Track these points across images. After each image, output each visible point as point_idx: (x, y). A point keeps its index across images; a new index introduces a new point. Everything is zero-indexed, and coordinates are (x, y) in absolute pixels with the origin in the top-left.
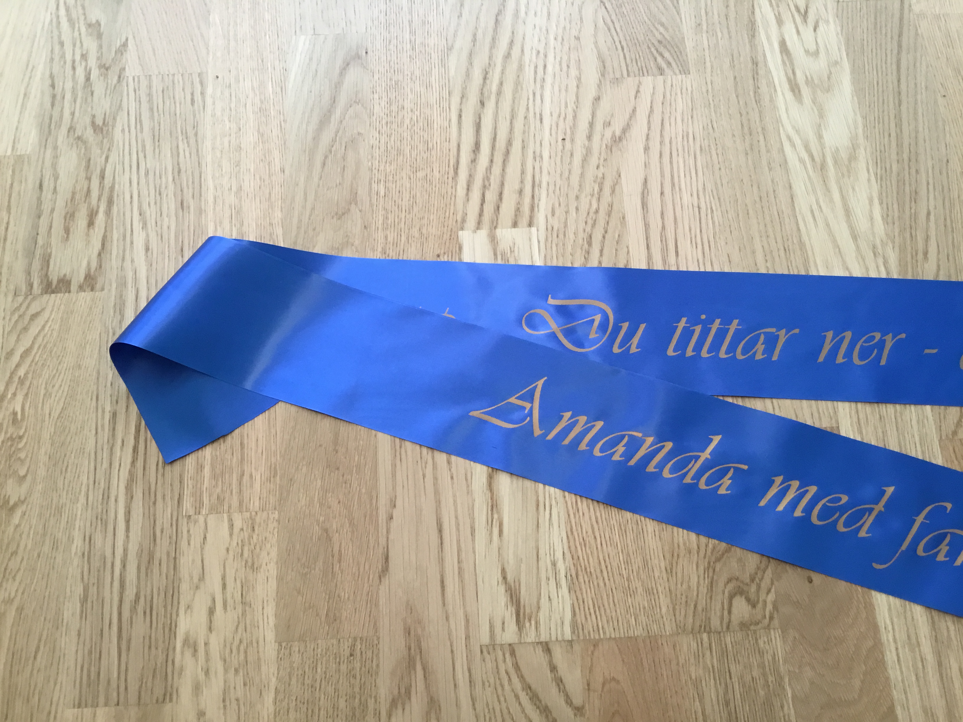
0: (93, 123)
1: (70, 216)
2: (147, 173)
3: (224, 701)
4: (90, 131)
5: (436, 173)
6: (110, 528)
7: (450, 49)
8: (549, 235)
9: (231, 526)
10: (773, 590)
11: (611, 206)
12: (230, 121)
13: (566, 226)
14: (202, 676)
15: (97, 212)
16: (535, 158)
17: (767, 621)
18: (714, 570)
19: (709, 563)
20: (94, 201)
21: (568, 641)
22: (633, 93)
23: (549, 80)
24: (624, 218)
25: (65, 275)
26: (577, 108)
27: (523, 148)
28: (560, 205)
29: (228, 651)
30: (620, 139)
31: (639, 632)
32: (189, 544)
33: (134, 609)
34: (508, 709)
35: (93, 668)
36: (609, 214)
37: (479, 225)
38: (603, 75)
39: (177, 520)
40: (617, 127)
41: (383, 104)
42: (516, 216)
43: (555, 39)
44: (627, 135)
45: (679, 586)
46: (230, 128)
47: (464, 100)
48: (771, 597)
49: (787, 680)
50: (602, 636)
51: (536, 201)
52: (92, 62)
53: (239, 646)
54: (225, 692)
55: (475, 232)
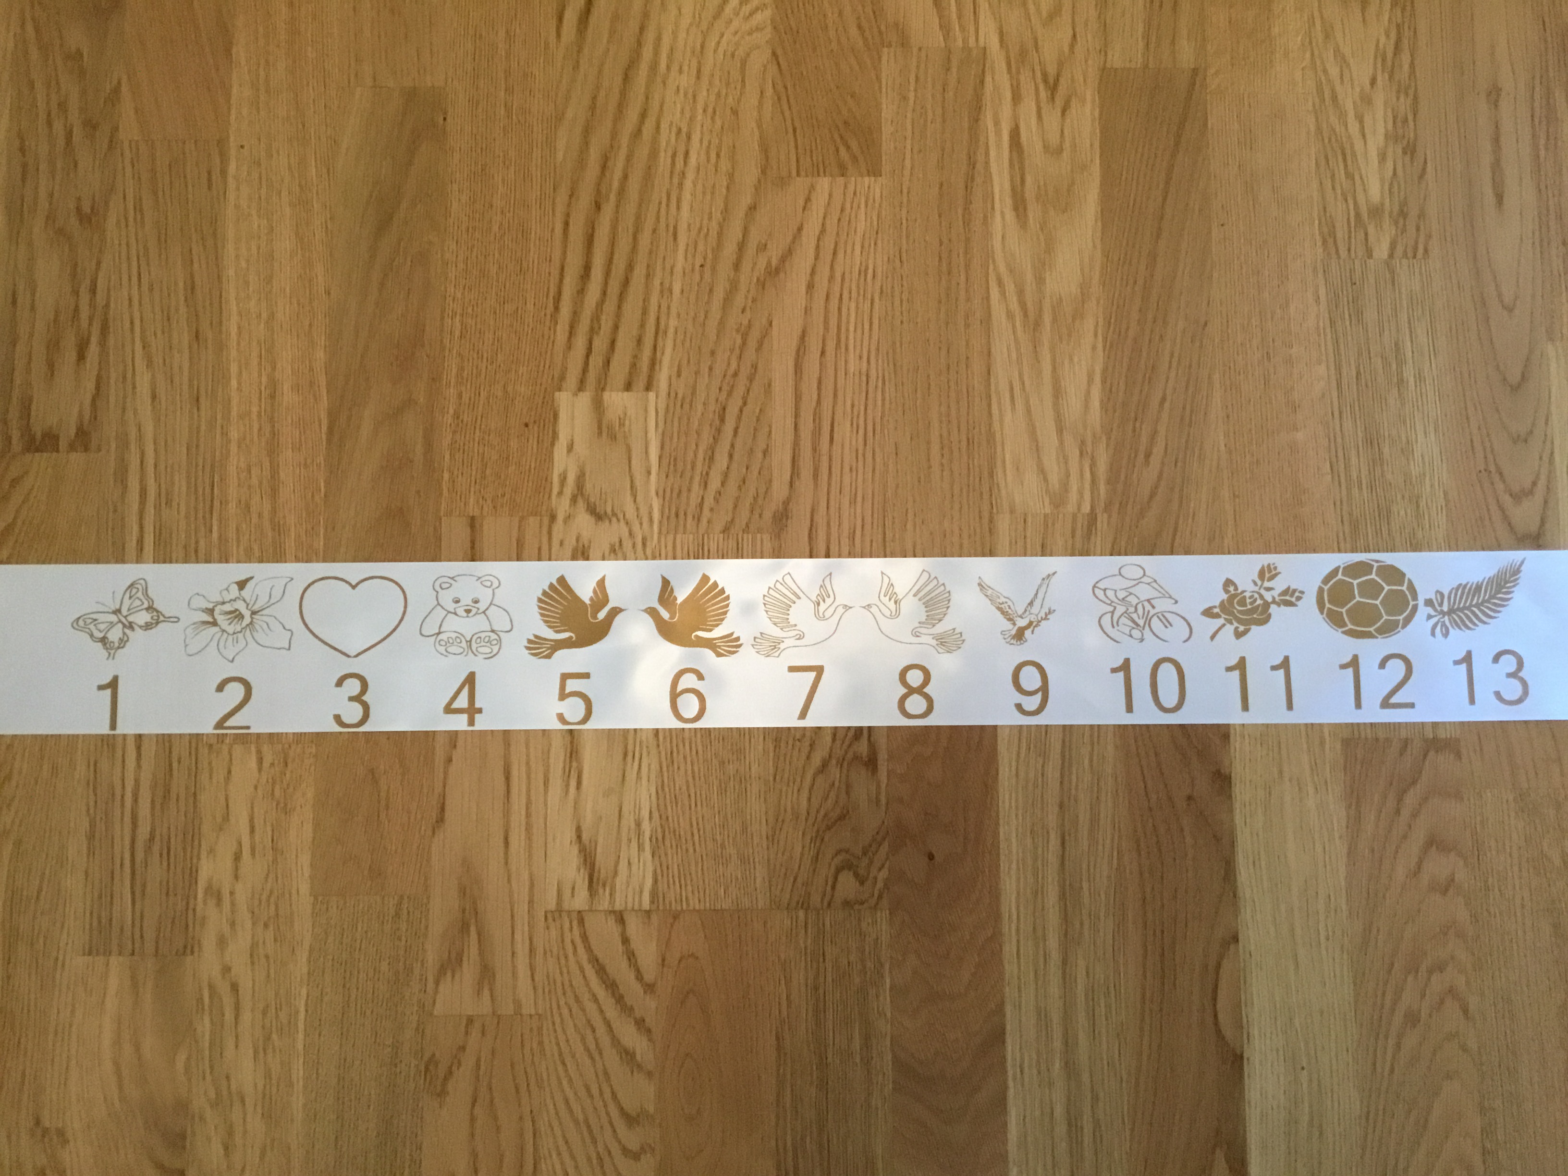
0: (78, 209)
1: (54, 345)
2: (151, 289)
3: (251, 955)
4: (74, 221)
5: (530, 307)
6: (119, 754)
7: (560, 118)
8: (672, 405)
9: (260, 760)
10: (887, 866)
11: (755, 367)
12: (259, 217)
13: (694, 393)
14: (226, 929)
15: (88, 340)
16: (662, 292)
17: (873, 902)
18: (822, 840)
19: (818, 831)
20: (84, 324)
21: (646, 911)
22: (801, 202)
23: (690, 176)
24: (770, 385)
25: (51, 428)
26: (724, 220)
27: (648, 276)
28: (689, 362)
29: (256, 902)
30: (777, 271)
31: (726, 905)
32: (211, 778)
33: (148, 849)
34: (570, 981)
35: (103, 914)
36: (751, 379)
37: (581, 386)
38: (764, 172)
39: (197, 749)
40: (774, 254)
41: (464, 198)
42: (630, 373)
43: (705, 111)
44: (787, 264)
45: (780, 855)
46: (259, 226)
47: (573, 199)
48: (883, 874)
49: (887, 966)
50: (685, 907)
51: (658, 354)
52: (75, 117)
53: (269, 897)
54: (254, 946)
55: (575, 395)
